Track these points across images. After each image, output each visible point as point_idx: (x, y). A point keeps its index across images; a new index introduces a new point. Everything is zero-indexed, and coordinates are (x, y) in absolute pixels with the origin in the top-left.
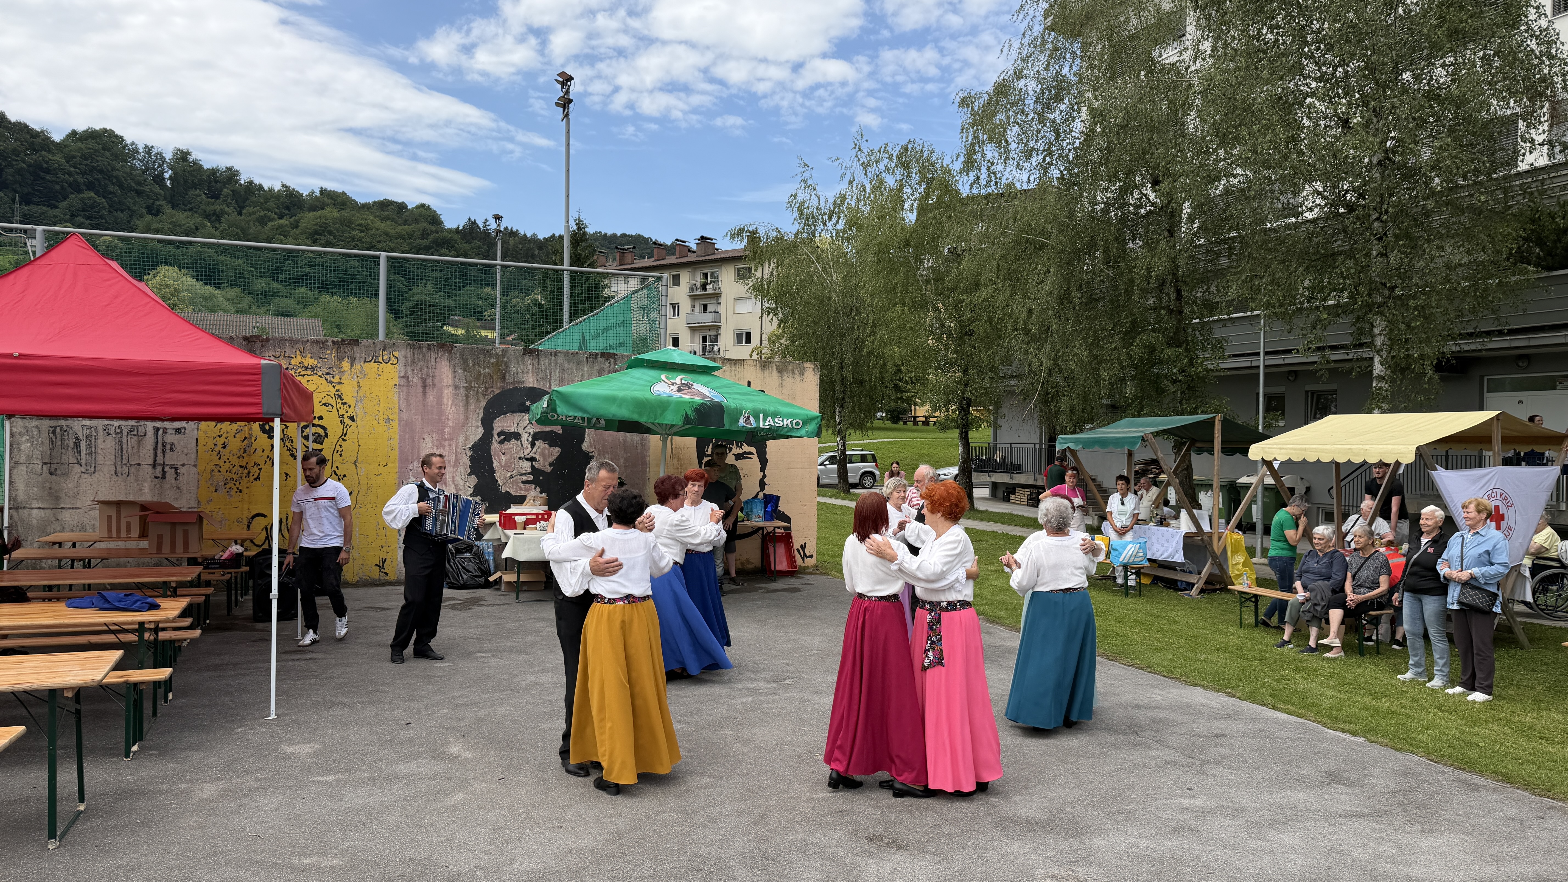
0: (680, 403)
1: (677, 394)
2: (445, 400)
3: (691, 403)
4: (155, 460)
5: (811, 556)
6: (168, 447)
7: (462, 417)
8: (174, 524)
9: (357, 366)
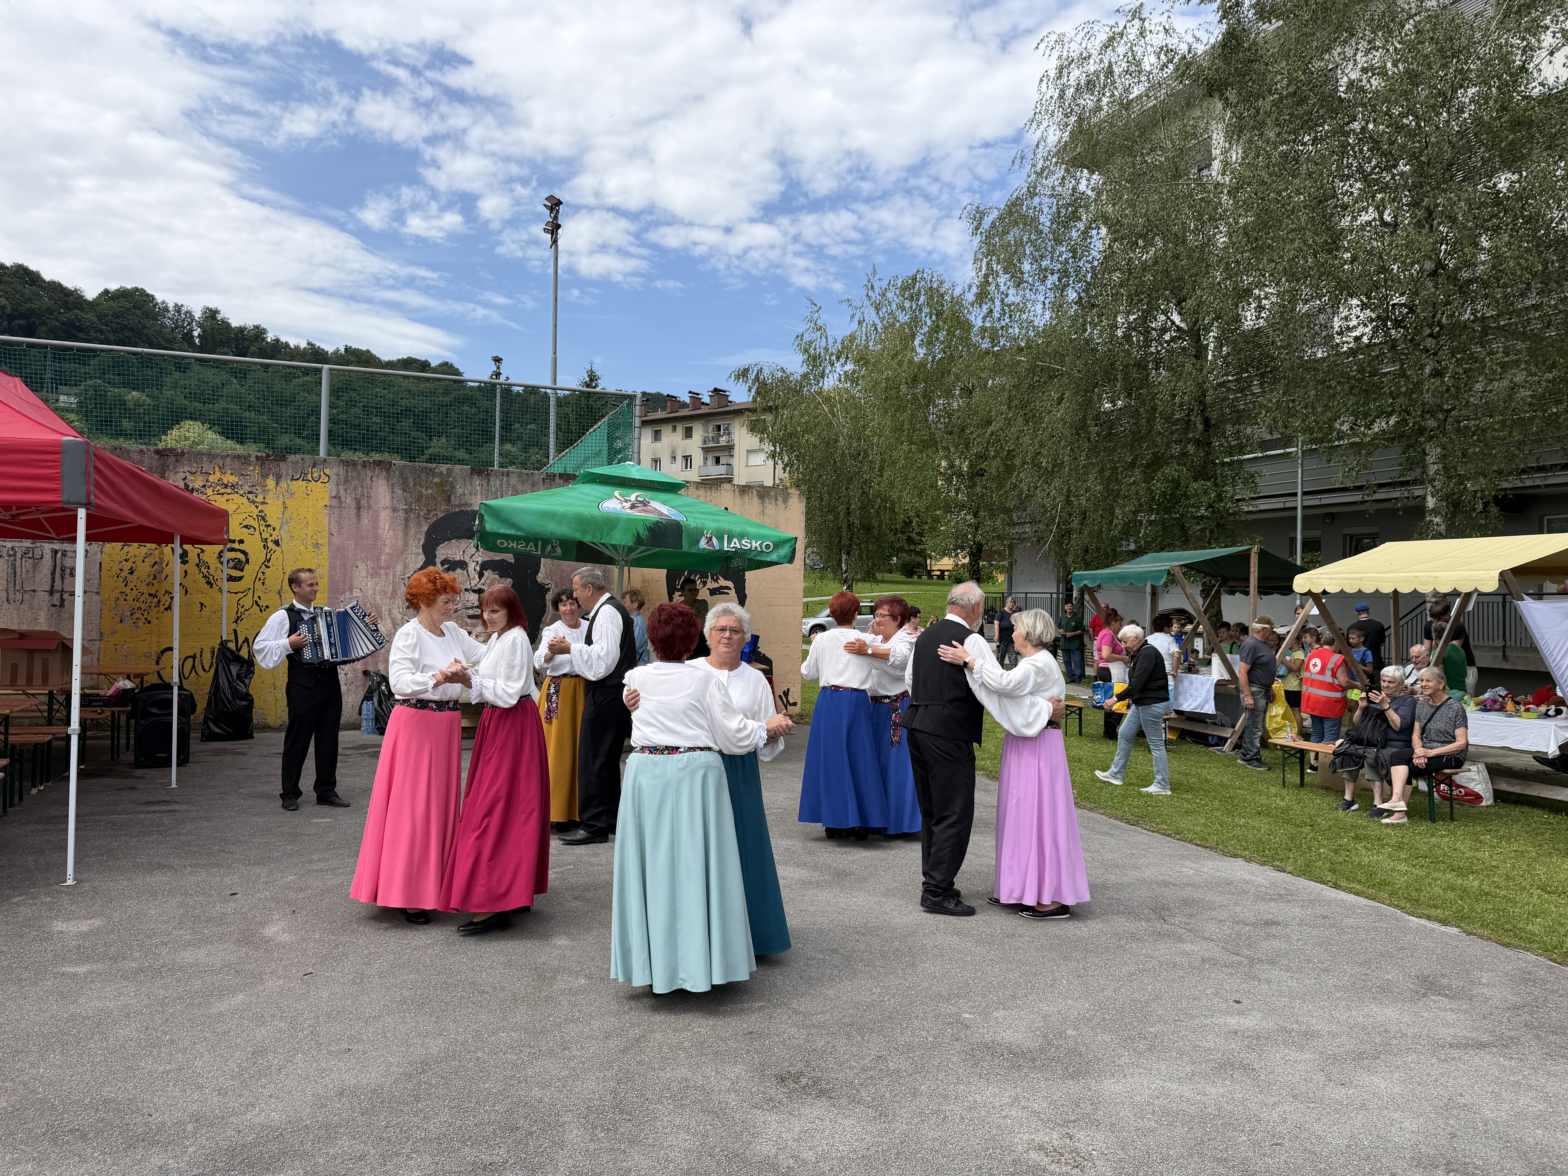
0: (630, 521)
1: (629, 511)
2: (381, 524)
3: (644, 521)
4: (53, 586)
5: (795, 704)
6: (68, 571)
7: (400, 543)
8: (31, 651)
9: (283, 484)
